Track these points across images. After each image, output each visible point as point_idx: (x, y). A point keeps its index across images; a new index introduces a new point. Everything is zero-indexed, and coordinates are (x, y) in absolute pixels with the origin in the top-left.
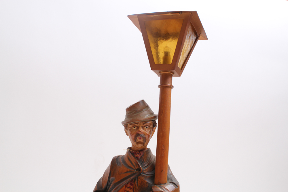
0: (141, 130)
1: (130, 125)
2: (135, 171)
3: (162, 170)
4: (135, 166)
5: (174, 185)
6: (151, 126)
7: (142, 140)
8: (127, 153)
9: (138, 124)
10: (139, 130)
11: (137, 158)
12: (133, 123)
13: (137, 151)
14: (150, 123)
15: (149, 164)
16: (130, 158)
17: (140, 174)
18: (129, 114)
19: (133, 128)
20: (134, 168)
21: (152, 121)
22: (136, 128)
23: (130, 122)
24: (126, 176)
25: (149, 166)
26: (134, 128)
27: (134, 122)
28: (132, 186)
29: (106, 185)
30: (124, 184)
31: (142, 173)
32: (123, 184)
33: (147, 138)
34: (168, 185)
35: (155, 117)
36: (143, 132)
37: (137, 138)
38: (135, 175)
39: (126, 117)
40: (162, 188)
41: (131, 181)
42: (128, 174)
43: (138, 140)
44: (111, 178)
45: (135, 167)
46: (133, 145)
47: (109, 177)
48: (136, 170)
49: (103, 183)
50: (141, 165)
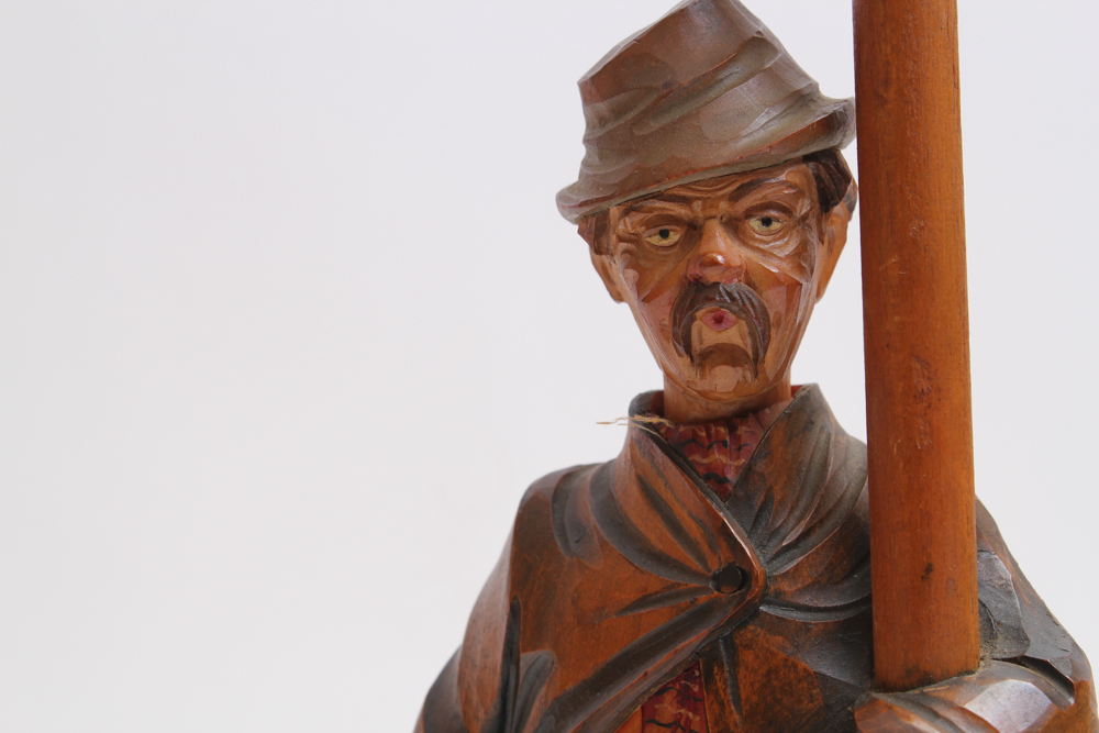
0: (723, 247)
1: (626, 213)
2: (704, 590)
3: (929, 569)
4: (705, 548)
5: (1044, 679)
6: (804, 207)
7: (734, 334)
8: (633, 444)
9: (686, 201)
10: (704, 249)
11: (715, 479)
12: (645, 198)
13: (706, 423)
14: (791, 186)
15: (821, 522)
16: (659, 486)
17: (750, 614)
18: (610, 126)
19: (656, 240)
20: (697, 566)
21: (807, 159)
22: (674, 237)
23: (623, 193)
24: (642, 636)
25: (819, 539)
26: (664, 234)
27: (654, 189)
28: (695, 712)
29: (493, 711)
30: (633, 704)
31: (761, 603)
32: (618, 699)
33: (782, 309)
34: (993, 687)
35: (832, 124)
36: (736, 262)
37: (693, 319)
38: (711, 625)
39: (588, 154)
40: (937, 715)
41: (688, 671)
42: (656, 619)
43: (705, 334)
44: (526, 658)
45: (702, 559)
46: (668, 376)
47: (511, 654)
48: (715, 578)
49: (467, 701)
50: (750, 534)
